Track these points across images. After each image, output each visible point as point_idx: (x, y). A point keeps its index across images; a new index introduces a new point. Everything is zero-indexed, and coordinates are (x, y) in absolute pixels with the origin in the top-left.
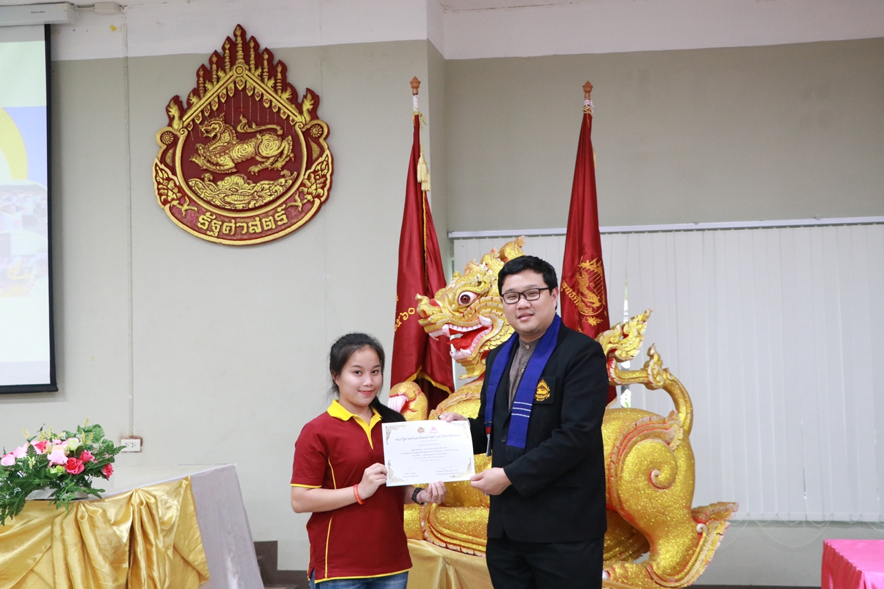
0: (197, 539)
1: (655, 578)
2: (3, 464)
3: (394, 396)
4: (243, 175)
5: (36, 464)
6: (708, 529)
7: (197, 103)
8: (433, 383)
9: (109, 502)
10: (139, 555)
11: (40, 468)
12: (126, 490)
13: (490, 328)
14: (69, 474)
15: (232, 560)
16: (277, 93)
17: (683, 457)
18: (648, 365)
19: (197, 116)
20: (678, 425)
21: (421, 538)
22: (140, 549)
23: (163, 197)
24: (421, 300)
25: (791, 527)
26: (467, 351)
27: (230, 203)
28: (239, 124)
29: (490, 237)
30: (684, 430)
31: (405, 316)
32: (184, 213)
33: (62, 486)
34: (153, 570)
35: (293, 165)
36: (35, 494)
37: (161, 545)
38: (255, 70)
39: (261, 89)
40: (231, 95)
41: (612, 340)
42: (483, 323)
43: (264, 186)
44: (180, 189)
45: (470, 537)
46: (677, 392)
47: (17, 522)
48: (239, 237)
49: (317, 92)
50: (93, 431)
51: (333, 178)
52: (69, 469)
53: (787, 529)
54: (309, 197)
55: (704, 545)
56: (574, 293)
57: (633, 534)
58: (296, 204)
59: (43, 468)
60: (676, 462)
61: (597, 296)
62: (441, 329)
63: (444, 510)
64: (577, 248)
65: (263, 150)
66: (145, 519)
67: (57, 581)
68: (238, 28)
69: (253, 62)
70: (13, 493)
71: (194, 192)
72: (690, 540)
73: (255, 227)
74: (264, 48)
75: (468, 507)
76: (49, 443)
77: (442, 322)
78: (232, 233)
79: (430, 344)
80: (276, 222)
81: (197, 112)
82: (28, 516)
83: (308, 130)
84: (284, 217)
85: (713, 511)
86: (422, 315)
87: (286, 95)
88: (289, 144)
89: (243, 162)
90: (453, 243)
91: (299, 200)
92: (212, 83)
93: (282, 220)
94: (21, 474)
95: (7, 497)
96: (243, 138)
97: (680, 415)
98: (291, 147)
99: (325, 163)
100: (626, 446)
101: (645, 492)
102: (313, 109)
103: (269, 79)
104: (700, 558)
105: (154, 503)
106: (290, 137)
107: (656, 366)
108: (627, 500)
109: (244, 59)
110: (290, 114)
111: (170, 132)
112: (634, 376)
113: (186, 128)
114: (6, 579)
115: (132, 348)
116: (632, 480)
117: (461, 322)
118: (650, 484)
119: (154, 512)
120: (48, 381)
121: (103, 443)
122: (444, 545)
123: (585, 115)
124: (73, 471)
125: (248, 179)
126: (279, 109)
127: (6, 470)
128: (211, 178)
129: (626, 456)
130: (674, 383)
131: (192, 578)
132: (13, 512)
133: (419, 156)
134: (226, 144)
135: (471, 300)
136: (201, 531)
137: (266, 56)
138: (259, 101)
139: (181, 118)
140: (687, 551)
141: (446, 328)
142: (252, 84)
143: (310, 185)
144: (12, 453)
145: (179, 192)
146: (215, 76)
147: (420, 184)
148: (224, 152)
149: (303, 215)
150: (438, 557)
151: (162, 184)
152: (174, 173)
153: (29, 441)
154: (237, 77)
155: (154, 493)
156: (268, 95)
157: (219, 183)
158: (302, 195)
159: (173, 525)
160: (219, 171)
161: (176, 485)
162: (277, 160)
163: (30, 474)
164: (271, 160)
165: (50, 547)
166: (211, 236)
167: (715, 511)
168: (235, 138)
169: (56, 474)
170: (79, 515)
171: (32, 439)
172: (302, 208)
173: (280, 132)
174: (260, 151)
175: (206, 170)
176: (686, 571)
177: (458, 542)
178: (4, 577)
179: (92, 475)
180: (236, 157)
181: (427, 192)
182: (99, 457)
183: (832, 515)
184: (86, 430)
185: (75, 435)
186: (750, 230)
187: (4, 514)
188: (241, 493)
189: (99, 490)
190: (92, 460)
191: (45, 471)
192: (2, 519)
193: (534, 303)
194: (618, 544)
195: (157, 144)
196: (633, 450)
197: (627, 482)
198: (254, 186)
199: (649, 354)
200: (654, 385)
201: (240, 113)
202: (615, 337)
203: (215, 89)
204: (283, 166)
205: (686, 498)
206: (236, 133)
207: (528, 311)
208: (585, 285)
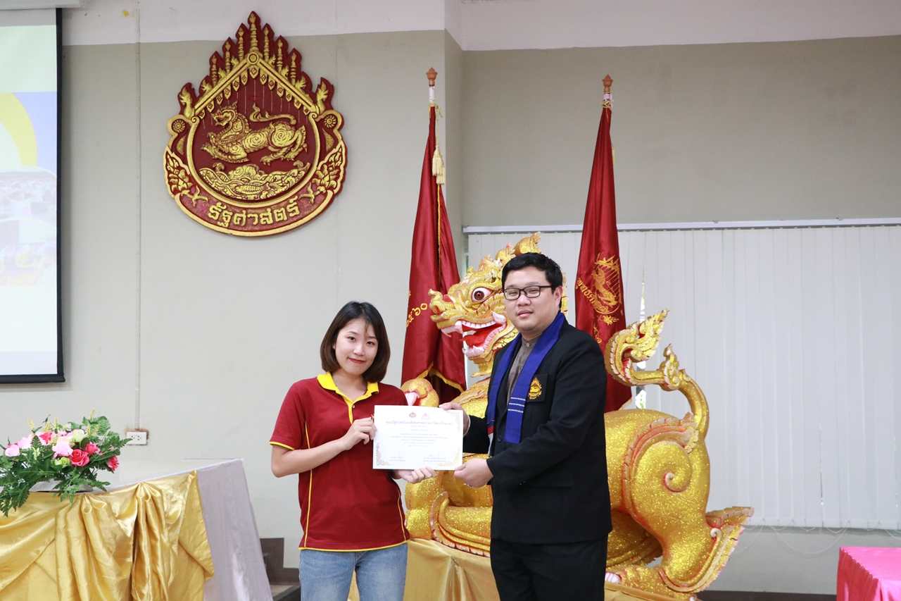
0: (202, 535)
1: (668, 582)
2: (7, 455)
3: (405, 393)
4: (255, 165)
5: (41, 455)
6: (723, 534)
7: (210, 91)
8: (445, 380)
9: (113, 495)
10: (143, 549)
11: (45, 460)
12: (131, 484)
13: (504, 326)
14: (74, 466)
15: (238, 556)
16: (291, 82)
17: (698, 460)
18: (664, 366)
19: (210, 104)
20: (694, 427)
21: (429, 537)
22: (145, 543)
23: (173, 186)
24: (434, 296)
25: (808, 533)
26: (480, 349)
27: (241, 194)
28: (252, 112)
29: (505, 233)
30: (700, 432)
31: (417, 311)
32: (194, 203)
33: (67, 478)
34: (158, 565)
35: (306, 155)
36: (39, 486)
37: (165, 540)
38: (269, 58)
39: (275, 78)
40: (244, 84)
41: (627, 339)
42: (497, 320)
43: (276, 176)
44: (191, 178)
45: (480, 538)
46: (693, 394)
47: (21, 514)
48: (250, 228)
49: (332, 83)
50: (99, 423)
51: (347, 170)
52: (74, 461)
53: (804, 535)
54: (322, 189)
55: (717, 550)
56: (590, 291)
57: (646, 538)
58: (309, 195)
59: (48, 459)
60: (691, 465)
61: (613, 294)
62: (454, 326)
63: (453, 510)
64: (594, 245)
65: (276, 140)
66: (150, 513)
67: (60, 574)
68: (253, 15)
69: (267, 50)
70: (17, 484)
71: (205, 181)
72: (703, 544)
73: (266, 219)
74: (279, 36)
75: (478, 507)
76: (54, 435)
77: (455, 319)
78: (243, 224)
79: (442, 342)
80: (287, 213)
81: (210, 100)
82: (32, 508)
83: (322, 120)
84: (296, 208)
85: (728, 515)
86: (435, 311)
87: (300, 84)
88: (302, 134)
89: (255, 151)
90: (468, 238)
91: (312, 192)
92: (225, 70)
93: (294, 211)
94: (25, 465)
95: (11, 488)
96: (256, 127)
97: (696, 417)
98: (304, 137)
99: (339, 154)
100: (640, 447)
101: (658, 495)
102: (327, 99)
103: (283, 67)
104: (714, 563)
105: (159, 497)
106: (303, 127)
107: (672, 367)
109: (258, 46)
110: (304, 103)
111: (182, 120)
112: (650, 376)
113: (198, 116)
114: (8, 571)
115: (140, 338)
116: (646, 483)
117: (475, 319)
118: (664, 488)
119: (160, 506)
120: (55, 372)
121: (109, 435)
122: (453, 545)
123: (604, 109)
124: (77, 463)
125: (260, 169)
126: (293, 98)
127: (10, 461)
128: (223, 168)
129: (640, 458)
130: (690, 384)
131: (197, 574)
132: (17, 503)
133: (435, 149)
134: (238, 133)
135: (485, 296)
136: (206, 527)
137: (280, 45)
138: (273, 89)
139: (193, 105)
140: (701, 555)
142: (266, 73)
143: (323, 176)
144: (16, 444)
145: (190, 181)
146: (228, 64)
147: (435, 177)
148: (236, 141)
149: (315, 206)
150: (447, 557)
151: (173, 173)
152: (185, 162)
153: (34, 432)
154: (251, 65)
155: (160, 487)
156: (282, 84)
157: (230, 173)
158: (314, 186)
159: (179, 519)
160: (231, 160)
161: (182, 479)
162: (290, 151)
163: (34, 465)
164: (284, 150)
165: (54, 540)
166: (221, 226)
167: (730, 516)
168: (247, 127)
169: (60, 466)
170: (83, 508)
171: (37, 430)
172: (314, 200)
173: (293, 122)
174: (273, 140)
175: (218, 159)
176: (699, 576)
177: (467, 543)
178: (7, 569)
179: (97, 468)
180: (248, 147)
181: (442, 186)
182: (104, 449)
183: (849, 522)
184: (91, 421)
185: (81, 426)
186: (771, 230)
187: (7, 505)
188: (247, 490)
189: (104, 483)
190: (97, 452)
191: (50, 463)
192: (6, 510)
193: (534, 300)
194: (631, 547)
195: (168, 132)
196: (647, 452)
197: (641, 484)
198: (266, 177)
199: (665, 355)
200: (670, 386)
201: (253, 101)
202: (630, 337)
203: (228, 77)
204: (296, 157)
205: (700, 502)
206: (249, 122)
207: (528, 309)
208: (601, 283)
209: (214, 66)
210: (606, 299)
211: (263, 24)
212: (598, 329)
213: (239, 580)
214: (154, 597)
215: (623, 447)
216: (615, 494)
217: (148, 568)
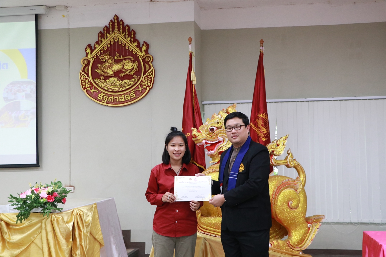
0: (99, 229)
1: (291, 246)
2: (21, 198)
4: (117, 77)
5: (35, 198)
6: (313, 226)
7: (98, 47)
9: (64, 213)
10: (76, 235)
11: (37, 199)
12: (71, 209)
13: (222, 142)
14: (48, 202)
15: (113, 238)
16: (131, 43)
17: (302, 196)
18: (288, 158)
19: (98, 52)
20: (300, 183)
22: (77, 233)
23: (84, 86)
24: (193, 130)
26: (213, 151)
27: (111, 89)
28: (115, 56)
29: (219, 104)
30: (303, 185)
32: (92, 93)
33: (46, 207)
34: (82, 242)
35: (138, 73)
36: (34, 210)
37: (85, 232)
38: (122, 34)
39: (125, 42)
40: (112, 44)
41: (272, 147)
42: (219, 140)
43: (126, 82)
44: (91, 83)
45: (214, 229)
46: (299, 169)
47: (27, 222)
48: (115, 103)
49: (148, 43)
50: (58, 184)
51: (155, 79)
53: (343, 226)
54: (145, 87)
56: (255, 127)
57: (281, 228)
58: (139, 89)
60: (299, 198)
61: (265, 128)
62: (202, 142)
63: (203, 218)
64: (257, 108)
66: (79, 221)
67: (43, 246)
68: (115, 16)
69: (121, 30)
70: (25, 210)
71: (96, 84)
72: (305, 230)
73: (122, 99)
74: (126, 24)
75: (213, 216)
76: (40, 189)
77: (202, 139)
78: (112, 101)
79: (196, 149)
80: (131, 97)
81: (98, 51)
82: (31, 219)
83: (144, 59)
84: (134, 95)
86: (194, 137)
87: (135, 44)
88: (136, 64)
89: (117, 72)
90: (204, 106)
91: (140, 88)
92: (104, 39)
93: (133, 96)
94: (29, 202)
95: (23, 211)
96: (117, 62)
97: (301, 178)
98: (137, 66)
99: (151, 72)
100: (279, 191)
101: (286, 211)
102: (146, 50)
103: (128, 37)
104: (309, 238)
105: (82, 214)
106: (137, 62)
107: (291, 158)
108: (279, 214)
109: (118, 29)
110: (137, 52)
111: (87, 59)
112: (282, 162)
113: (93, 57)
114: (22, 245)
115: (70, 148)
116: (281, 206)
117: (210, 139)
118: (289, 207)
119: (83, 218)
120: (36, 163)
121: (62, 189)
123: (260, 53)
124: (50, 201)
125: (119, 79)
126: (132, 50)
127: (22, 200)
128: (104, 78)
129: (279, 195)
130: (298, 165)
131: (97, 246)
132: (25, 217)
133: (192, 70)
134: (110, 64)
135: (215, 130)
136: (101, 226)
137: (127, 28)
138: (124, 46)
139: (91, 53)
140: (304, 235)
141: (204, 141)
142: (121, 39)
143: (145, 81)
144: (24, 193)
145: (90, 84)
146: (105, 36)
147: (192, 81)
148: (109, 67)
149: (142, 94)
150: (202, 237)
151: (83, 81)
152: (88, 76)
153: (32, 188)
154: (115, 36)
155: (82, 210)
156: (128, 44)
157: (107, 81)
158: (141, 86)
159: (90, 223)
160: (107, 75)
161: (91, 206)
162: (131, 71)
163: (32, 202)
164: (129, 71)
165: (41, 232)
166: (103, 102)
167: (315, 219)
168: (114, 62)
169: (43, 202)
170: (52, 219)
171: (33, 187)
172: (141, 91)
173: (133, 59)
174: (124, 67)
175: (102, 75)
176: (303, 243)
177: (209, 231)
178: (22, 244)
179: (57, 202)
180: (114, 70)
181: (195, 85)
182: (60, 195)
183: (361, 220)
184: (55, 183)
185: (50, 185)
186: (328, 101)
187: (21, 218)
188: (116, 210)
189: (61, 209)
190: (58, 196)
191: (39, 200)
192: (21, 220)
193: (238, 131)
194: (275, 232)
195: (81, 64)
196: (282, 193)
197: (279, 206)
198: (122, 82)
199: (288, 153)
200: (290, 165)
201: (116, 51)
202: (274, 146)
203: (106, 41)
204: (134, 74)
205: (303, 213)
206: (114, 60)
207: (236, 135)
208: (260, 124)
209: (100, 37)
210: (262, 130)
211: (120, 20)
213: (114, 247)
214: (81, 255)
215: (271, 191)
217: (78, 243)
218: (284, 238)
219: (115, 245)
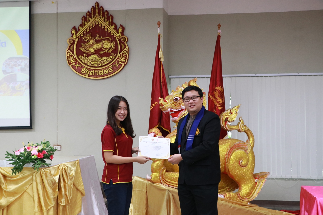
0: (81, 181)
1: (240, 198)
2: (16, 154)
3: (151, 133)
4: (97, 55)
5: (27, 154)
6: (259, 181)
7: (82, 29)
8: (164, 129)
9: (52, 168)
10: (62, 186)
11: (29, 156)
12: (57, 164)
13: (185, 110)
15: (93, 189)
16: (110, 26)
17: (251, 156)
18: (239, 124)
19: (82, 33)
20: (250, 145)
21: (159, 182)
22: (62, 184)
23: (69, 62)
24: (161, 100)
25: (286, 180)
26: (176, 118)
27: (92, 64)
28: (96, 36)
29: (183, 78)
30: (251, 147)
31: (154, 105)
32: (77, 68)
33: (36, 162)
34: (66, 192)
35: (115, 51)
36: (27, 165)
37: (69, 183)
38: (102, 18)
39: (104, 25)
40: (94, 27)
41: (227, 114)
42: (182, 108)
43: (105, 58)
44: (75, 59)
45: (177, 183)
46: (249, 133)
47: (20, 175)
48: (96, 76)
49: (124, 26)
50: (46, 143)
51: (129, 56)
52: (39, 157)
53: (284, 181)
54: (121, 63)
55: (257, 187)
56: (213, 98)
57: (233, 182)
58: (116, 65)
59: (30, 156)
60: (248, 158)
61: (221, 99)
62: (168, 110)
63: (168, 173)
64: (214, 82)
65: (105, 46)
66: (64, 174)
67: (34, 195)
68: (96, 3)
69: (101, 15)
70: (19, 164)
71: (80, 60)
72: (253, 185)
73: (101, 73)
74: (105, 10)
76: (31, 147)
77: (168, 107)
78: (93, 75)
79: (163, 115)
80: (109, 71)
81: (82, 32)
82: (24, 172)
83: (121, 39)
84: (112, 69)
85: (261, 175)
86: (161, 105)
87: (113, 27)
88: (114, 44)
89: (97, 50)
90: (170, 79)
91: (117, 64)
92: (87, 22)
93: (111, 70)
94: (22, 158)
95: (17, 166)
96: (98, 42)
97: (250, 141)
98: (114, 45)
99: (126, 51)
100: (231, 152)
101: (237, 168)
102: (122, 32)
103: (107, 21)
104: (256, 191)
105: (67, 169)
106: (114, 42)
107: (242, 124)
109: (98, 14)
110: (114, 33)
111: (72, 39)
112: (234, 127)
113: (78, 38)
114: (17, 194)
115: (58, 114)
116: (233, 164)
117: (175, 108)
118: (239, 165)
119: (67, 172)
120: (29, 125)
121: (50, 148)
122: (167, 185)
123: (218, 35)
125: (99, 56)
126: (110, 31)
127: (17, 156)
128: (86, 55)
129: (231, 155)
130: (248, 130)
131: (79, 195)
132: (19, 171)
133: (160, 49)
134: (91, 44)
135: (178, 100)
136: (82, 179)
137: (106, 13)
138: (103, 28)
139: (76, 34)
140: (252, 189)
141: (169, 109)
142: (101, 23)
143: (121, 58)
144: (19, 151)
145: (75, 60)
146: (88, 20)
147: (160, 59)
148: (91, 46)
149: (118, 69)
150: (166, 189)
151: (69, 57)
152: (73, 54)
153: (25, 147)
154: (96, 20)
155: (67, 165)
156: (106, 27)
157: (89, 57)
158: (118, 62)
159: (73, 176)
160: (89, 53)
161: (74, 162)
162: (109, 50)
163: (25, 158)
164: (107, 49)
165: (32, 183)
166: (86, 76)
167: (262, 175)
169: (34, 158)
170: (42, 172)
171: (25, 146)
172: (118, 67)
173: (111, 40)
175: (85, 52)
176: (251, 195)
177: (172, 184)
178: (16, 193)
179: (46, 159)
180: (95, 48)
181: (163, 62)
182: (48, 152)
183: (301, 176)
184: (44, 143)
185: (40, 145)
186: (275, 77)
187: (16, 171)
188: (96, 166)
189: (49, 164)
190: (46, 153)
192: (15, 173)
193: (195, 101)
194: (228, 186)
195: (68, 43)
196: (234, 153)
198: (101, 59)
199: (239, 120)
200: (241, 130)
201: (97, 33)
202: (228, 114)
203: (88, 24)
204: (111, 52)
205: (252, 170)
206: (95, 40)
207: (193, 104)
208: (217, 95)
209: (83, 21)
210: (219, 101)
211: (100, 6)
212: (216, 111)
213: (93, 197)
214: (65, 203)
215: (225, 151)
216: (223, 167)
217: (63, 193)
218: (235, 191)
219: (94, 194)
